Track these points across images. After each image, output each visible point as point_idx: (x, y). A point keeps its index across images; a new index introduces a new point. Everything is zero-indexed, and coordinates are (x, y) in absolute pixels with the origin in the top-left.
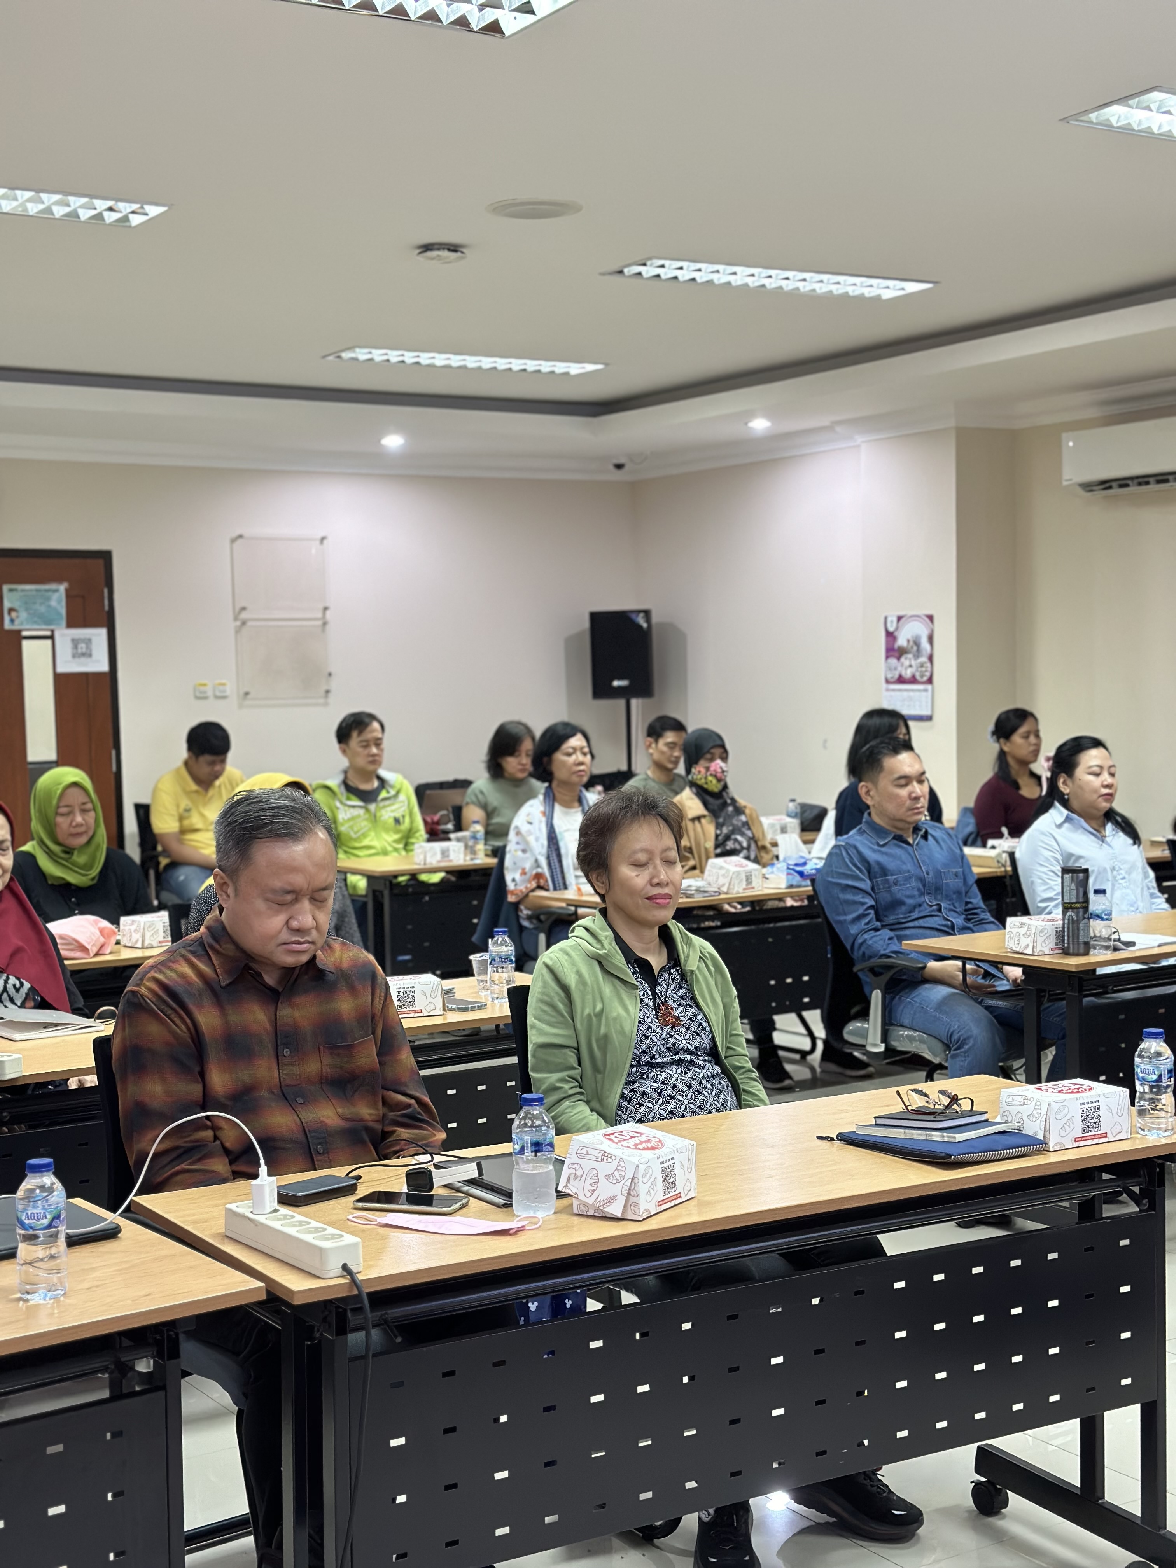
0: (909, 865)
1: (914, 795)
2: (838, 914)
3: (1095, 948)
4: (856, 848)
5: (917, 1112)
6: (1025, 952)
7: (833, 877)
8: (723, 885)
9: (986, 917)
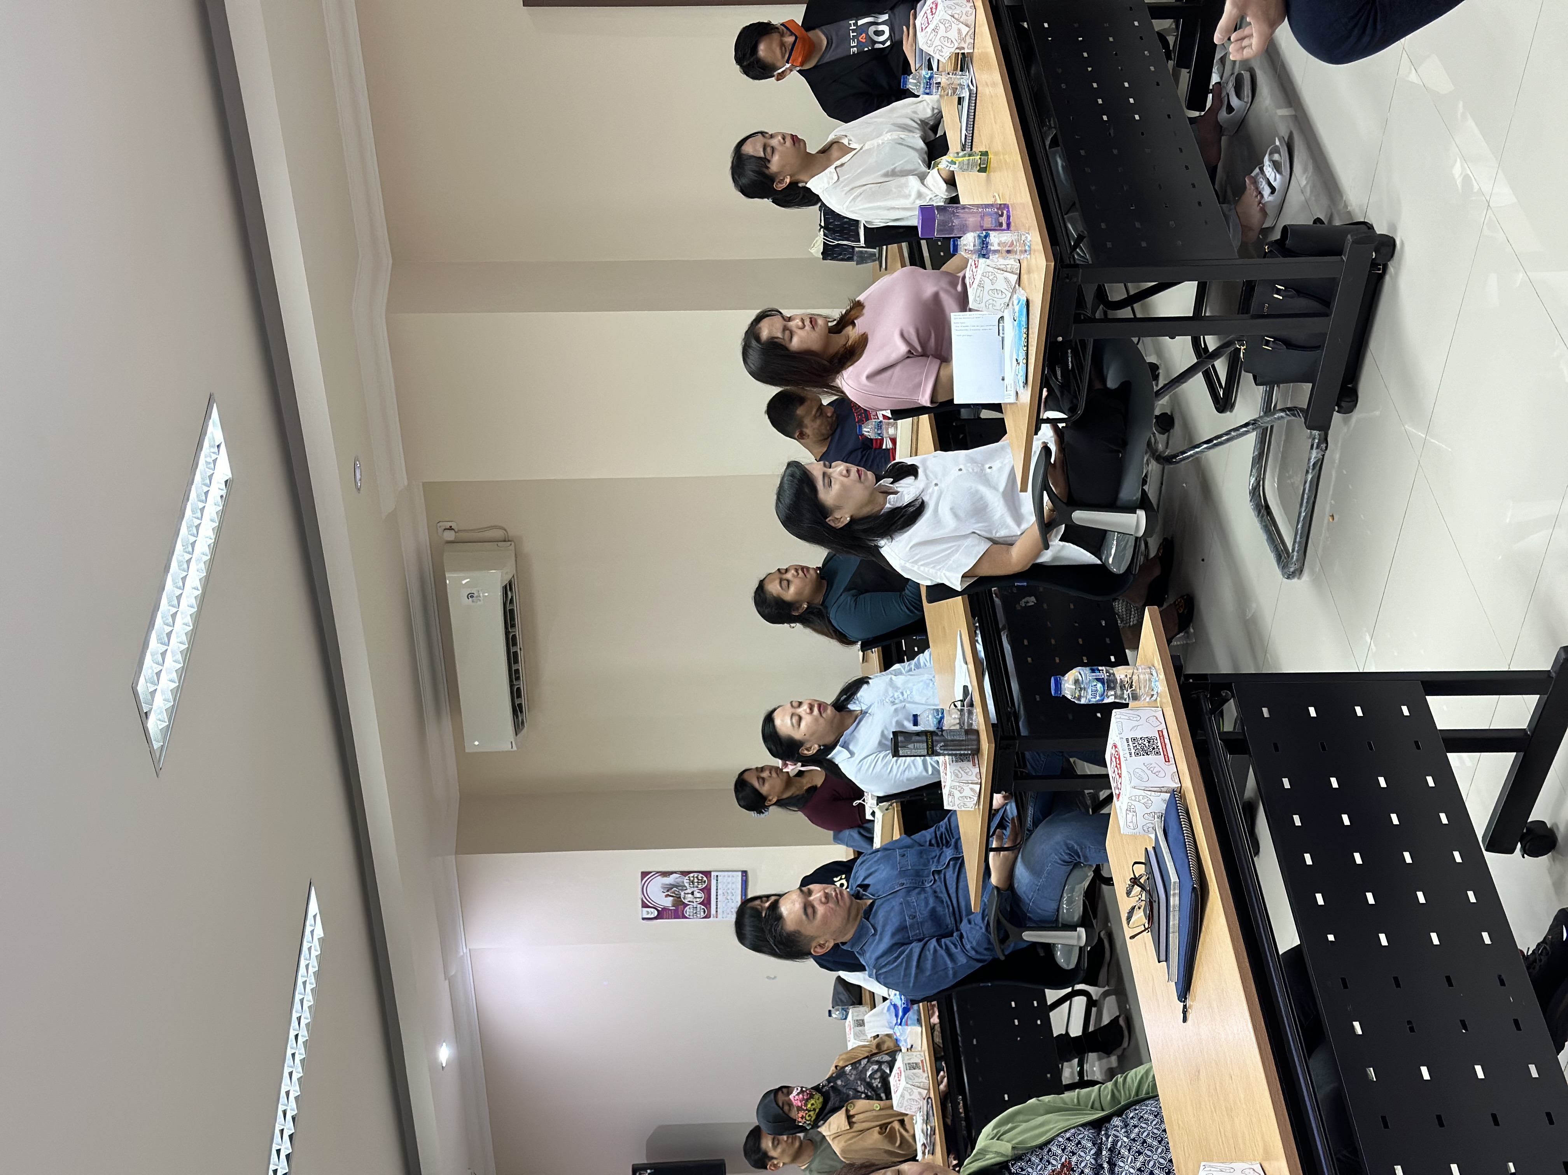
0: (894, 903)
1: (823, 899)
2: (947, 975)
3: (972, 724)
4: (878, 958)
5: (1150, 918)
6: (978, 791)
7: (909, 981)
8: (920, 1093)
9: (944, 826)
